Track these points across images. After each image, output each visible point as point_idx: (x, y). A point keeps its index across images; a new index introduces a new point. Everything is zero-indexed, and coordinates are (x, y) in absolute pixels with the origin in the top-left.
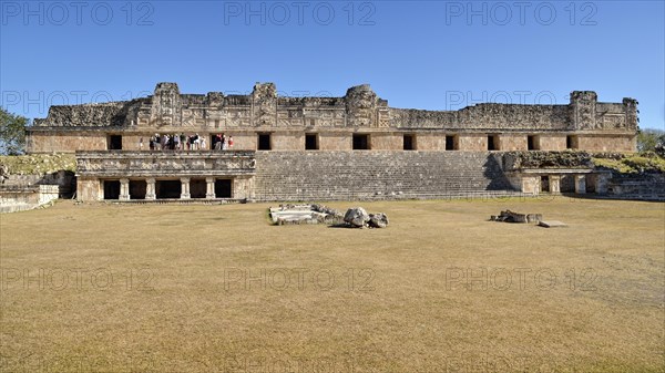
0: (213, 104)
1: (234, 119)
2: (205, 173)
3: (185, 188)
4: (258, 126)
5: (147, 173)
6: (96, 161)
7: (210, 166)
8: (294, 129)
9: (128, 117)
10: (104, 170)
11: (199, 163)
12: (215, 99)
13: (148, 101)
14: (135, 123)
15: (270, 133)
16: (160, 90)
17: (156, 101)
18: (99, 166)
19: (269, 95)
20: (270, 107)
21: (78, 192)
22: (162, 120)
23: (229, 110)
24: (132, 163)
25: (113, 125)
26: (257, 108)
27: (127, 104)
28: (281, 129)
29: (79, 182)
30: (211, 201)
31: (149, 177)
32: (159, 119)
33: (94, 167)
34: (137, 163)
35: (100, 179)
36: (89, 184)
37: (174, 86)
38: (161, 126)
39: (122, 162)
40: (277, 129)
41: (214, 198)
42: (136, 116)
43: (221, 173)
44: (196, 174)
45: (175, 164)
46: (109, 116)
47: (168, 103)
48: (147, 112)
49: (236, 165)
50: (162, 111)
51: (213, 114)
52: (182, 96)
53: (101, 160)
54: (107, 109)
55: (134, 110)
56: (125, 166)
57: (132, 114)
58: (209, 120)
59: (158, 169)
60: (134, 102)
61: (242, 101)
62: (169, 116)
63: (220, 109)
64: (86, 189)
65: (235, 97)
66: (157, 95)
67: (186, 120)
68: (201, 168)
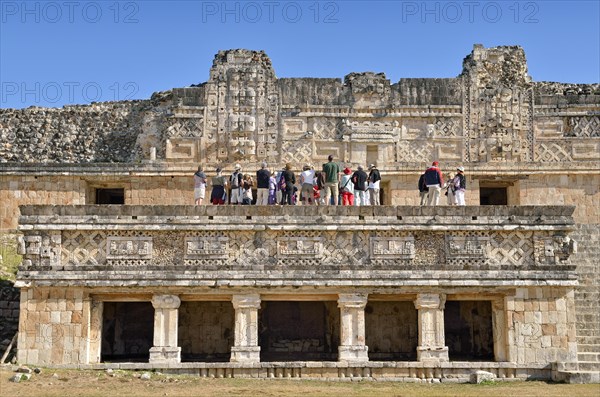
0: (361, 103)
1: (416, 143)
2: (415, 279)
3: (352, 328)
4: (480, 160)
5: (237, 278)
6: (80, 238)
7: (431, 257)
8: (582, 170)
9: (141, 139)
10: (104, 266)
11: (395, 247)
12: (368, 91)
13: (195, 96)
14: (161, 154)
15: (512, 180)
16: (225, 68)
17: (215, 97)
18: (91, 255)
19: (508, 79)
20: (513, 110)
21: (21, 336)
22: (229, 147)
23: (401, 120)
24: (192, 246)
25: (104, 159)
26: (477, 114)
27: (140, 108)
28: (545, 169)
29: (27, 307)
30: (436, 370)
31: (241, 290)
32: (222, 144)
33: (75, 256)
34: (209, 246)
35: (92, 297)
36: (59, 312)
37: (260, 58)
38: (227, 161)
39: (161, 241)
40: (531, 170)
41: (443, 359)
42: (163, 137)
43: (466, 280)
44: (388, 281)
45: (321, 249)
46: (94, 138)
47: (245, 100)
48: (191, 125)
49: (510, 256)
50: (229, 122)
51: (362, 130)
52: (280, 83)
53: (98, 238)
54: (88, 119)
55: (158, 121)
56: (168, 256)
57: (153, 130)
58: (352, 146)
59: (271, 264)
60: (157, 100)
61: (437, 93)
62: (248, 135)
63: (379, 116)
64: (47, 330)
65: (419, 83)
66: (218, 81)
67: (293, 147)
68: (402, 263)
